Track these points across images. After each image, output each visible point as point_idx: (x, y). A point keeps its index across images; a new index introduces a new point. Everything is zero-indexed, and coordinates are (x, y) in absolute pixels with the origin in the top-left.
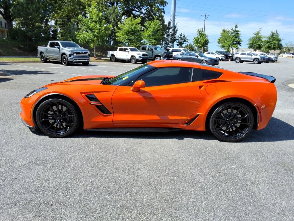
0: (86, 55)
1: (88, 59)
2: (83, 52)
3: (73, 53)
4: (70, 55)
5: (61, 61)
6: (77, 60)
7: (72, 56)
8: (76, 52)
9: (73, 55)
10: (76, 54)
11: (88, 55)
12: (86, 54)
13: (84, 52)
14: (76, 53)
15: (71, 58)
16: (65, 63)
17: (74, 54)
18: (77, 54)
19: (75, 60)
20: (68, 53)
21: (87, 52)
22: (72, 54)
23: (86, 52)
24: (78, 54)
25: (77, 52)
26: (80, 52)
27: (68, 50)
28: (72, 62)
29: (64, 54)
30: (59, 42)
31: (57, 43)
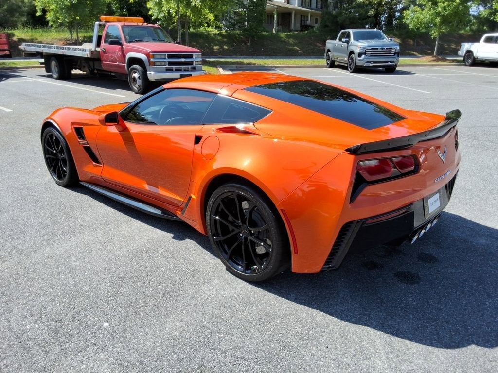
0: (391, 53)
1: (393, 62)
2: (386, 47)
3: (366, 51)
4: (360, 55)
5: (347, 65)
6: (370, 62)
7: (363, 56)
8: (371, 48)
9: (365, 54)
10: (370, 53)
11: (395, 54)
12: (391, 51)
13: (387, 48)
14: (370, 50)
15: (360, 60)
16: (351, 69)
17: (367, 53)
18: (372, 51)
19: (367, 62)
20: (357, 51)
21: (393, 47)
22: (364, 52)
23: (391, 48)
24: (375, 51)
25: (372, 49)
26: (377, 49)
27: (358, 46)
28: (362, 66)
29: (352, 53)
30: (351, 31)
31: (349, 33)
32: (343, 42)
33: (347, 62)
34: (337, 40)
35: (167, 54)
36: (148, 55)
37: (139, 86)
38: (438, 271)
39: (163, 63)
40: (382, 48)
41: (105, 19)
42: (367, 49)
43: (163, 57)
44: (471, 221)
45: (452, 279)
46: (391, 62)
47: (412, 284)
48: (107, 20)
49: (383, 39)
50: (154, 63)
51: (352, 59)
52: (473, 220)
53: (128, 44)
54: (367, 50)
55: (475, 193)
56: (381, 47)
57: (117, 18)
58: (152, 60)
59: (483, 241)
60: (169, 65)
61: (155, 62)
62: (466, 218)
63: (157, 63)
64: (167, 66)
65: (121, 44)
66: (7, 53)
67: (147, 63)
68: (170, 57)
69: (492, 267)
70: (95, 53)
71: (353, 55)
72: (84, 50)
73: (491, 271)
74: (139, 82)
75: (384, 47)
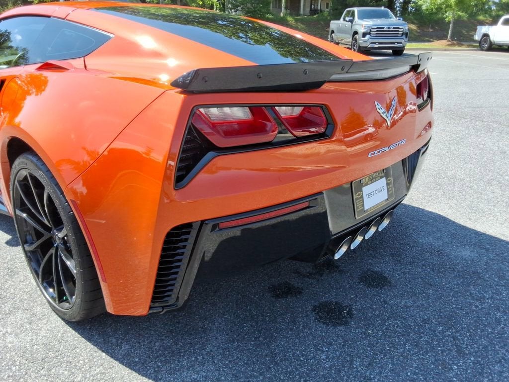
0: (398, 34)
1: (401, 43)
2: (392, 27)
3: (371, 31)
4: (364, 35)
5: (350, 47)
6: (375, 43)
7: (368, 36)
8: (376, 27)
9: (370, 34)
10: (375, 33)
11: (403, 34)
12: (398, 31)
13: (394, 28)
14: (376, 30)
15: (364, 41)
17: (371, 33)
18: (377, 31)
19: (372, 43)
20: (361, 30)
21: (400, 27)
22: (369, 32)
23: (398, 28)
24: (380, 31)
26: (383, 28)
27: (362, 25)
28: (366, 47)
29: (356, 33)
30: (356, 9)
31: (353, 12)
32: (347, 21)
33: (350, 44)
34: (342, 19)
40: (389, 28)
42: (372, 28)
45: (405, 319)
46: (398, 43)
49: (391, 18)
51: (356, 40)
54: (372, 30)
56: (387, 27)
59: (466, 253)
69: (473, 298)
71: (356, 35)
75: (391, 27)
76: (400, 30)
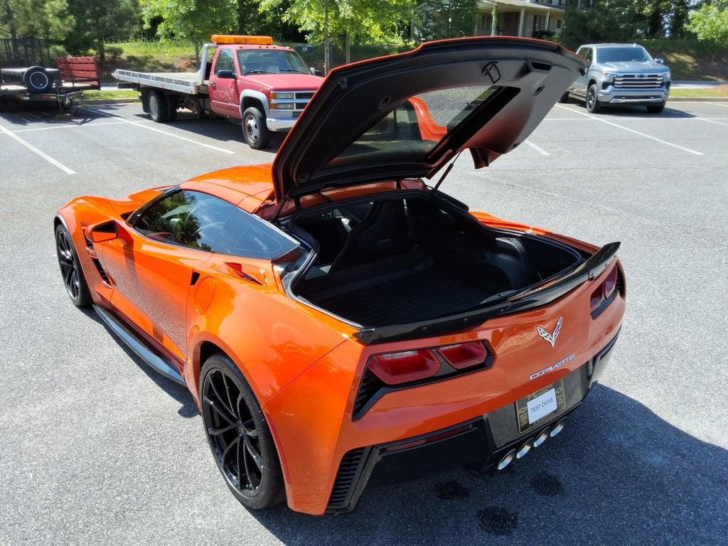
0: (655, 84)
1: (659, 97)
2: (647, 74)
3: (614, 80)
4: (605, 85)
5: (584, 100)
6: (620, 97)
7: (610, 88)
8: (622, 75)
9: (613, 84)
10: (621, 83)
11: (662, 84)
12: (656, 80)
13: (649, 76)
14: (622, 79)
15: (605, 94)
16: (590, 107)
17: (616, 83)
18: (624, 80)
19: (616, 97)
20: (602, 79)
21: (659, 74)
22: (612, 81)
23: (656, 76)
24: (629, 81)
25: (625, 76)
26: (634, 76)
27: (602, 71)
28: (607, 103)
29: (593, 82)
30: (595, 48)
31: (591, 51)
33: (585, 95)
35: (295, 92)
36: (267, 94)
37: (256, 137)
38: (553, 512)
39: (289, 106)
40: (642, 76)
41: (218, 39)
42: (617, 77)
43: (289, 96)
44: (656, 416)
45: (570, 533)
46: (655, 97)
47: (497, 534)
48: (220, 41)
49: (646, 60)
50: (276, 106)
51: (592, 91)
52: (659, 415)
53: (243, 77)
54: (617, 79)
55: (690, 358)
56: (639, 74)
57: (235, 39)
58: (273, 101)
59: (657, 459)
60: (297, 108)
61: (276, 104)
62: (650, 408)
63: (281, 106)
64: (295, 110)
65: (234, 77)
66: (96, 83)
67: (266, 106)
68: (299, 96)
69: (648, 515)
70: (203, 88)
71: (594, 85)
72: (187, 84)
73: (643, 522)
74: (256, 132)
75: (645, 74)
76: (658, 79)
